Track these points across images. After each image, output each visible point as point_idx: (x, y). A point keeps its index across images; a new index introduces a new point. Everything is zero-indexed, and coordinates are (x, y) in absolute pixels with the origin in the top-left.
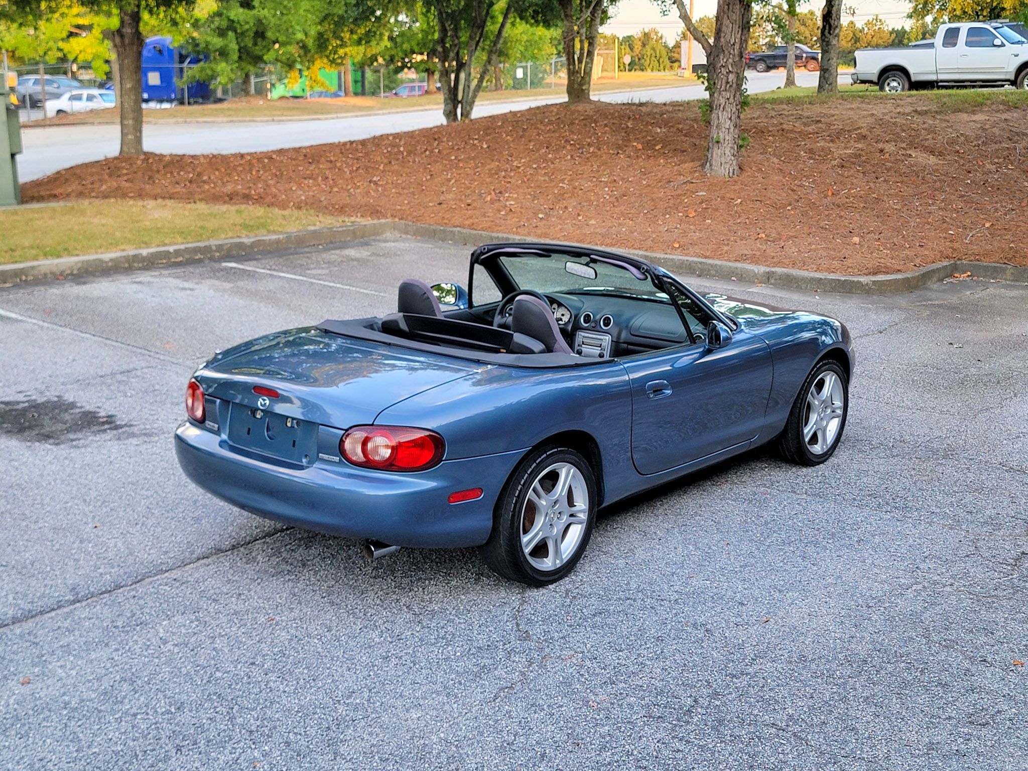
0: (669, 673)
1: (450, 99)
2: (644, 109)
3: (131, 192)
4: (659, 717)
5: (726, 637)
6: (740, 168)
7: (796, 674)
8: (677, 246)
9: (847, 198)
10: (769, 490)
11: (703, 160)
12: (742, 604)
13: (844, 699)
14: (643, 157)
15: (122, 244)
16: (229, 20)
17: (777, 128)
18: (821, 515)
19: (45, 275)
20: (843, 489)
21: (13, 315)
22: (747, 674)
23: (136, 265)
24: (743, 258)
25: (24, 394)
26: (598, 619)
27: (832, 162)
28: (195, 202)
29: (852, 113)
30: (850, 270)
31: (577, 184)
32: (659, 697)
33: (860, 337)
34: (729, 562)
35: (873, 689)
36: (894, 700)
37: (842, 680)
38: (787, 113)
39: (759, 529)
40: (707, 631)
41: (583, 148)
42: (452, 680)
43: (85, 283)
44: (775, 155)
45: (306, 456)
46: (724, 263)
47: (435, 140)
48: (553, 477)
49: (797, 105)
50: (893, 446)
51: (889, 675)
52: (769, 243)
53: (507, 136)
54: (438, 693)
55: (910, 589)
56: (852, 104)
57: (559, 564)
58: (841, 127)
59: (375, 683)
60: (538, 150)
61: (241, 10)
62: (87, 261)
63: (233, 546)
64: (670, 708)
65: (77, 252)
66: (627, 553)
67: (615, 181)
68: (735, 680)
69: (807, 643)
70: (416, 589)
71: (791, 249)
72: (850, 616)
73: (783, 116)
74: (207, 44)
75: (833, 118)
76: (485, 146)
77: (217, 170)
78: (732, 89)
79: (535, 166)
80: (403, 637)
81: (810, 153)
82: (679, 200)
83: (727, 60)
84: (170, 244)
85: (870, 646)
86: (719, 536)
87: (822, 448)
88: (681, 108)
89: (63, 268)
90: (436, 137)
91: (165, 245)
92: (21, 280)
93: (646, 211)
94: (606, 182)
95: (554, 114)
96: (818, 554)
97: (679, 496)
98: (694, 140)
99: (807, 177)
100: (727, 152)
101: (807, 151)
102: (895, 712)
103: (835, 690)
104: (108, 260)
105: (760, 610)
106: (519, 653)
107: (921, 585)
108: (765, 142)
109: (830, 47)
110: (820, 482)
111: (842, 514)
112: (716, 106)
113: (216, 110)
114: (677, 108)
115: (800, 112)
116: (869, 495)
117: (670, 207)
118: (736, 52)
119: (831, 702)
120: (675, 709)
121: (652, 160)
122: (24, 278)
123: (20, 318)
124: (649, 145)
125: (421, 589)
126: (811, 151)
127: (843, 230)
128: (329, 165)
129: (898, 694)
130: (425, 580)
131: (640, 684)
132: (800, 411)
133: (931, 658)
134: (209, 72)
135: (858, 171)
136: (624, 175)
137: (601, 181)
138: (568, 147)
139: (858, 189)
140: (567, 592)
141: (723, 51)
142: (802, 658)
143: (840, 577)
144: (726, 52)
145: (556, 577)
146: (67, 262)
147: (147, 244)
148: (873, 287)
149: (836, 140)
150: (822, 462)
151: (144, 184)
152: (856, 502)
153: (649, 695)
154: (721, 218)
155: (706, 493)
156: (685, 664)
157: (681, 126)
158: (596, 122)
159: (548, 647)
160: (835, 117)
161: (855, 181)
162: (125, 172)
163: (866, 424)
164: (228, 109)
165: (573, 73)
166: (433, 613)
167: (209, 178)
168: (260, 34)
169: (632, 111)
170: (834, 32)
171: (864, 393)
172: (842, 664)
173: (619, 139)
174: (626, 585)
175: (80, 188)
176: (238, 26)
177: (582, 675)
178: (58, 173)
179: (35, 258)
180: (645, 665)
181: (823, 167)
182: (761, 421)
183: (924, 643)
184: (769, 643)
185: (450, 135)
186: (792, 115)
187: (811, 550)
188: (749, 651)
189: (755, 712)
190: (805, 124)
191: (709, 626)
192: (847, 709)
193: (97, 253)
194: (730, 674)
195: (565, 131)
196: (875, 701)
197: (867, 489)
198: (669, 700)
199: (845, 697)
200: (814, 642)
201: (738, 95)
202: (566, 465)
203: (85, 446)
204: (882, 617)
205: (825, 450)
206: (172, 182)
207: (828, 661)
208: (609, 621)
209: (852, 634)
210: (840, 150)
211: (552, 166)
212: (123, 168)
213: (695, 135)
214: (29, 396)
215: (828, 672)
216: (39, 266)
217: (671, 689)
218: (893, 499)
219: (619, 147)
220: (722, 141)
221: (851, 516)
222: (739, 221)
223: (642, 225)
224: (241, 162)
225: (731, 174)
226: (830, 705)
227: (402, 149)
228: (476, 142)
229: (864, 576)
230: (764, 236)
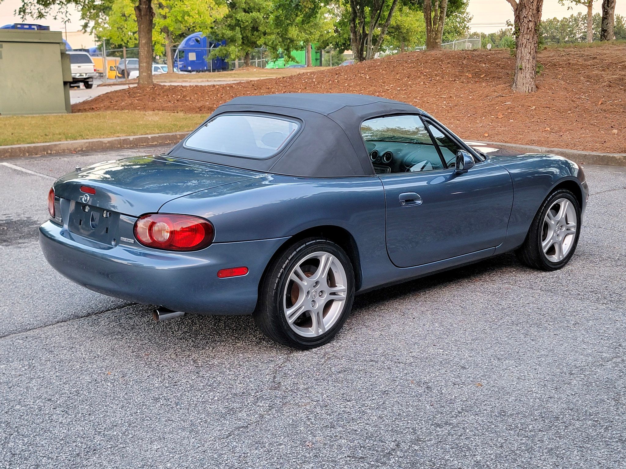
0: (384, 421)
1: (358, 56)
2: (475, 53)
3: (139, 106)
4: (361, 458)
5: (442, 393)
6: (536, 87)
7: (493, 426)
8: (487, 135)
9: (611, 106)
10: (512, 287)
11: (511, 81)
12: (464, 368)
13: (530, 450)
14: (472, 82)
15: (118, 133)
16: (236, 19)
17: (566, 63)
18: (549, 305)
19: (64, 151)
20: (571, 287)
21: (30, 172)
22: (450, 424)
23: (125, 146)
24: (532, 142)
25: (6, 216)
26: (342, 375)
27: (603, 84)
28: (177, 112)
29: (619, 52)
30: (607, 149)
31: (425, 99)
32: (367, 441)
33: (609, 190)
34: (464, 336)
35: (558, 442)
36: (575, 452)
37: (533, 433)
38: (573, 53)
39: (495, 313)
40: (427, 388)
41: (432, 77)
42: (201, 419)
43: (88, 155)
44: (562, 79)
45: (115, 240)
46: (518, 145)
47: (337, 74)
48: (315, 262)
49: (581, 48)
50: (618, 259)
51: (576, 431)
52: (552, 133)
53: (382, 71)
54: (184, 429)
55: (610, 362)
56: (619, 47)
57: (321, 332)
58: (610, 61)
59: (137, 419)
60: (402, 79)
61: (244, 13)
62: (92, 142)
63: (89, 314)
64: (374, 450)
65: (87, 137)
66: (385, 327)
67: (451, 97)
68: (438, 429)
69: (510, 400)
70: (208, 348)
71: (567, 137)
72: (553, 381)
73: (571, 55)
74: (223, 34)
75: (605, 56)
76: (368, 77)
77: (196, 94)
78: (531, 33)
79: (399, 89)
80: (179, 383)
81: (587, 78)
82: (492, 108)
83: (528, 13)
84: (150, 134)
85: (565, 406)
86: (462, 317)
87: (559, 258)
88: (501, 52)
89: (76, 146)
90: (337, 73)
91: (147, 134)
92: (47, 153)
93: (469, 115)
94: (445, 98)
95: (415, 57)
96: (539, 332)
97: (440, 288)
98: (507, 71)
99: (584, 93)
100: (528, 76)
101: (586, 77)
102: (574, 463)
103: (524, 441)
104: (106, 142)
105: (478, 373)
106: (266, 399)
107: (620, 359)
108: (556, 72)
109: (608, 15)
110: (554, 282)
111: (566, 304)
112: (520, 45)
113: (227, 74)
114: (498, 52)
115: (582, 52)
116: (592, 292)
117: (486, 112)
118: (534, 8)
119: (518, 452)
120: (377, 451)
121: (477, 84)
122: (49, 152)
123: (33, 173)
124: (476, 75)
125: (211, 348)
126: (588, 77)
127: (606, 126)
128: (267, 90)
129: (581, 447)
130: (218, 342)
131: (356, 429)
132: (538, 229)
133: (617, 418)
134: (225, 52)
135: (621, 89)
136: (458, 93)
137: (442, 97)
138: (422, 77)
139: (620, 100)
140: (326, 353)
141: (525, 7)
142: (502, 413)
143: (553, 350)
144: (527, 7)
145: (319, 342)
146: (80, 142)
147: (135, 134)
148: (624, 161)
149: (607, 69)
150: (559, 268)
151: (148, 101)
152: (580, 297)
153: (360, 438)
154: (520, 119)
155: (461, 287)
156: (399, 414)
157: (499, 63)
158: (442, 61)
159: (292, 395)
160: (606, 55)
161: (618, 95)
162: (139, 95)
163: (600, 244)
164: (235, 74)
165: (430, 31)
166: (212, 366)
167: (190, 98)
168: (255, 29)
169: (467, 54)
170: (611, 5)
171: (603, 225)
172: (536, 420)
173: (456, 71)
174: (374, 350)
175: (109, 104)
176: (242, 23)
177: (309, 419)
178: (99, 96)
179: (59, 140)
180: (366, 413)
181: (596, 87)
182: (503, 233)
183: (613, 404)
184: (477, 400)
185: (346, 71)
186: (577, 54)
187: (533, 330)
188: (458, 406)
189: (447, 457)
190: (585, 60)
191: (430, 384)
192: (531, 458)
193: (100, 138)
194: (436, 423)
195: (421, 68)
196: (558, 453)
197: (590, 287)
198: (375, 443)
199: (532, 447)
200: (516, 400)
201: (535, 37)
202: (325, 254)
203: (25, 247)
204: (581, 383)
205: (561, 259)
206: (166, 100)
207: (525, 416)
208: (350, 377)
209: (552, 395)
210: (608, 76)
211: (410, 89)
212: (138, 93)
213: (508, 68)
214: (9, 217)
215: (522, 425)
216: (60, 144)
217: (380, 434)
218: (610, 295)
219: (456, 76)
220: (524, 68)
221: (573, 306)
222: (533, 120)
223: (465, 123)
224: (212, 89)
225: (530, 91)
226: (516, 454)
227: (314, 80)
228: (362, 75)
229: (573, 350)
230: (549, 129)
